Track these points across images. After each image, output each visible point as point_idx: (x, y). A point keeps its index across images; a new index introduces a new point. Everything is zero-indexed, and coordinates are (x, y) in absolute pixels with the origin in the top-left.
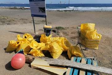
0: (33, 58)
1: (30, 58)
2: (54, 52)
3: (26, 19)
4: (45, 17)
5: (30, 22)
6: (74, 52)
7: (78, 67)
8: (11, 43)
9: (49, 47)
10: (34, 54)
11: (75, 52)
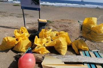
0: (42, 57)
1: (38, 56)
2: (62, 48)
3: (5, 12)
4: (39, 10)
5: (10, 15)
6: (81, 47)
7: (94, 62)
8: (7, 40)
9: (56, 43)
10: (40, 52)
11: (83, 47)
